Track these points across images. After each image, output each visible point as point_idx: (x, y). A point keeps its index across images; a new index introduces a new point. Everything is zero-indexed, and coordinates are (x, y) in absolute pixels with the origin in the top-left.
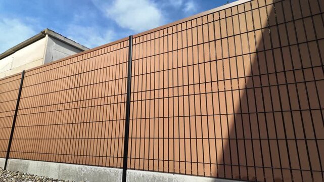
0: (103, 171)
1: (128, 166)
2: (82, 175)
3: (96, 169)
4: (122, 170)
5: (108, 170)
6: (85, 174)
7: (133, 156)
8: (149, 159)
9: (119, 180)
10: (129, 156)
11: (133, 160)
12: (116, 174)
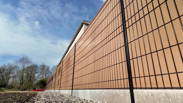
0: (114, 92)
1: (134, 86)
2: (102, 97)
3: (110, 91)
4: (129, 90)
5: (118, 92)
6: (103, 96)
7: (137, 76)
8: (155, 75)
9: (128, 100)
10: (133, 76)
11: (138, 79)
12: (125, 94)
